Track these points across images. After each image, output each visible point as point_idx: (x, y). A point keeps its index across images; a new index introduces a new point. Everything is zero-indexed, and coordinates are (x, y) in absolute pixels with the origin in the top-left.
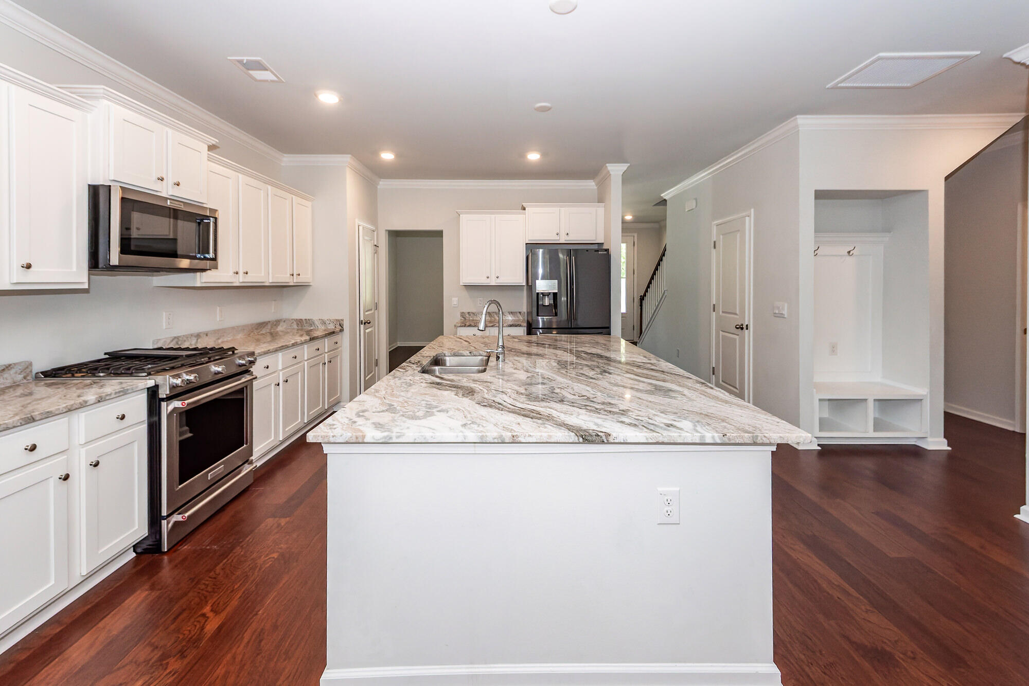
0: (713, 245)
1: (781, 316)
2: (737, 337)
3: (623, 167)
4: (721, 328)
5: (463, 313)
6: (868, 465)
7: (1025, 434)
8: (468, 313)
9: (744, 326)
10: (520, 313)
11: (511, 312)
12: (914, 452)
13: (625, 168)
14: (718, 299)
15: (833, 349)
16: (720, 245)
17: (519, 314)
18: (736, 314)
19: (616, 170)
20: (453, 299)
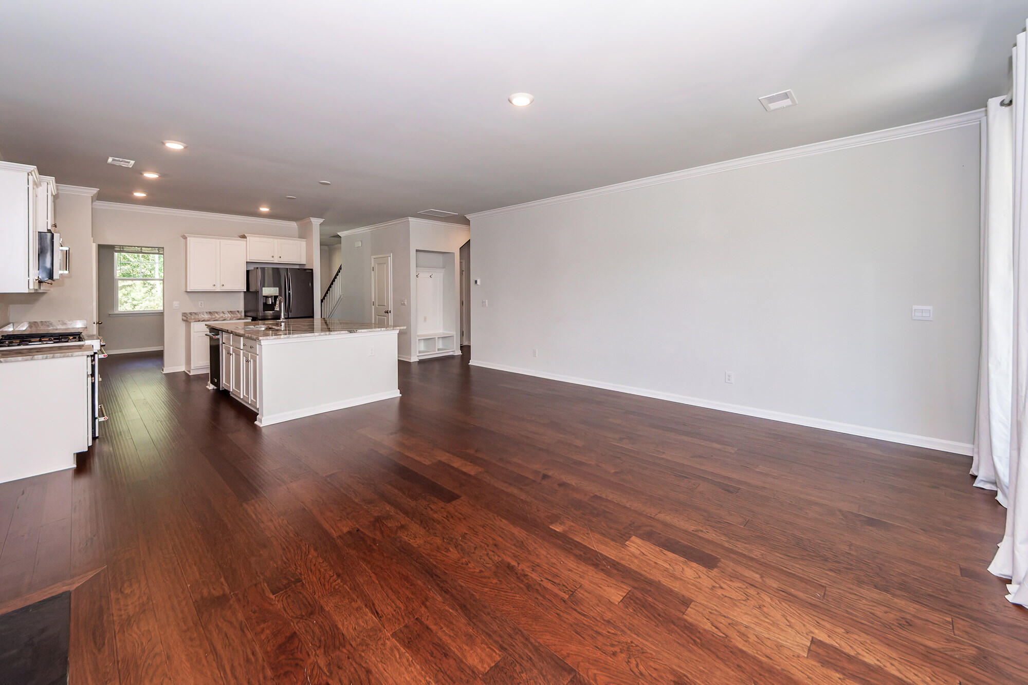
0: (372, 268)
1: (404, 304)
2: (385, 317)
3: (321, 220)
4: (377, 314)
5: (184, 313)
6: (437, 366)
7: (470, 346)
8: (190, 313)
9: (389, 312)
10: (238, 311)
11: (231, 311)
12: (452, 357)
13: (322, 221)
14: (375, 299)
15: (425, 319)
16: (376, 269)
17: (237, 313)
18: (384, 306)
19: (316, 222)
20: (174, 302)
